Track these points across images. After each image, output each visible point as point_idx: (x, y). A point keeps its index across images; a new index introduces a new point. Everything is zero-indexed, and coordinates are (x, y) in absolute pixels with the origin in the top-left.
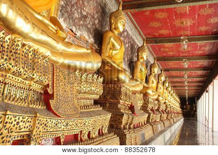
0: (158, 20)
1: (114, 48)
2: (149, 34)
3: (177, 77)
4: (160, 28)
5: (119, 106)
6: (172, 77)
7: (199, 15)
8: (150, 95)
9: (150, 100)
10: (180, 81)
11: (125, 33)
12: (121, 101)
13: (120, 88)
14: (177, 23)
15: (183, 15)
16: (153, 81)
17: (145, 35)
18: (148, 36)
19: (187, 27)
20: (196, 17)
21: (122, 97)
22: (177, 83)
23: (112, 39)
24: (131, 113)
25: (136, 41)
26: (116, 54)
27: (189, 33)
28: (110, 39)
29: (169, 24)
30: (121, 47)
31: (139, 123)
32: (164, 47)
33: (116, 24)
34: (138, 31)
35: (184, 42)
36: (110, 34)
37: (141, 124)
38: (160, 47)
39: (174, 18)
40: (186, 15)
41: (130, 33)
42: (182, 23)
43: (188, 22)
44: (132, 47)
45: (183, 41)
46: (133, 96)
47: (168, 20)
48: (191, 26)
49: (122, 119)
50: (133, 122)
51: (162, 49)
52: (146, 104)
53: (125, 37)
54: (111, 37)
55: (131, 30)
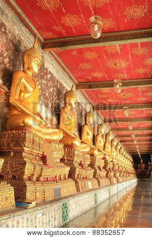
0: (88, 61)
1: (26, 90)
2: (81, 78)
3: (123, 129)
4: (92, 71)
5: (24, 154)
6: (118, 129)
7: (132, 56)
8: (76, 146)
9: (76, 152)
10: (128, 134)
11: (49, 76)
12: (25, 149)
13: (25, 133)
14: (110, 64)
15: (114, 56)
16: (88, 133)
17: (76, 78)
18: (81, 80)
19: (122, 69)
20: (130, 58)
21: (26, 144)
22: (125, 137)
23: (23, 80)
24: (42, 164)
25: (65, 85)
26: (29, 97)
27: (125, 76)
28: (20, 80)
29: (101, 66)
30: (34, 89)
31: (56, 177)
32: (101, 93)
33: (30, 63)
34: (67, 73)
35: (118, 86)
36: (21, 74)
37: (57, 178)
38: (96, 93)
39: (106, 58)
40: (117, 55)
41: (56, 75)
42: (116, 64)
43: (122, 64)
44: (59, 92)
45: (116, 84)
46: (47, 144)
47: (99, 61)
48: (126, 68)
49: (24, 169)
50: (43, 174)
51: (100, 96)
52: (71, 157)
53: (48, 81)
54: (21, 78)
55: (58, 72)
